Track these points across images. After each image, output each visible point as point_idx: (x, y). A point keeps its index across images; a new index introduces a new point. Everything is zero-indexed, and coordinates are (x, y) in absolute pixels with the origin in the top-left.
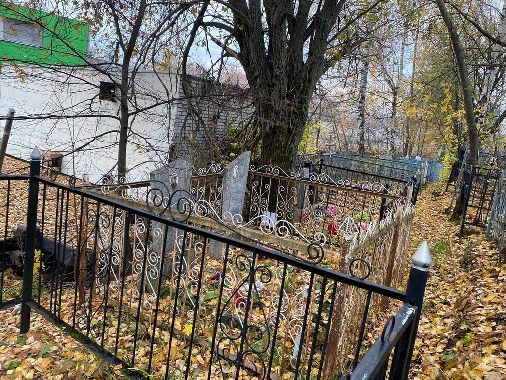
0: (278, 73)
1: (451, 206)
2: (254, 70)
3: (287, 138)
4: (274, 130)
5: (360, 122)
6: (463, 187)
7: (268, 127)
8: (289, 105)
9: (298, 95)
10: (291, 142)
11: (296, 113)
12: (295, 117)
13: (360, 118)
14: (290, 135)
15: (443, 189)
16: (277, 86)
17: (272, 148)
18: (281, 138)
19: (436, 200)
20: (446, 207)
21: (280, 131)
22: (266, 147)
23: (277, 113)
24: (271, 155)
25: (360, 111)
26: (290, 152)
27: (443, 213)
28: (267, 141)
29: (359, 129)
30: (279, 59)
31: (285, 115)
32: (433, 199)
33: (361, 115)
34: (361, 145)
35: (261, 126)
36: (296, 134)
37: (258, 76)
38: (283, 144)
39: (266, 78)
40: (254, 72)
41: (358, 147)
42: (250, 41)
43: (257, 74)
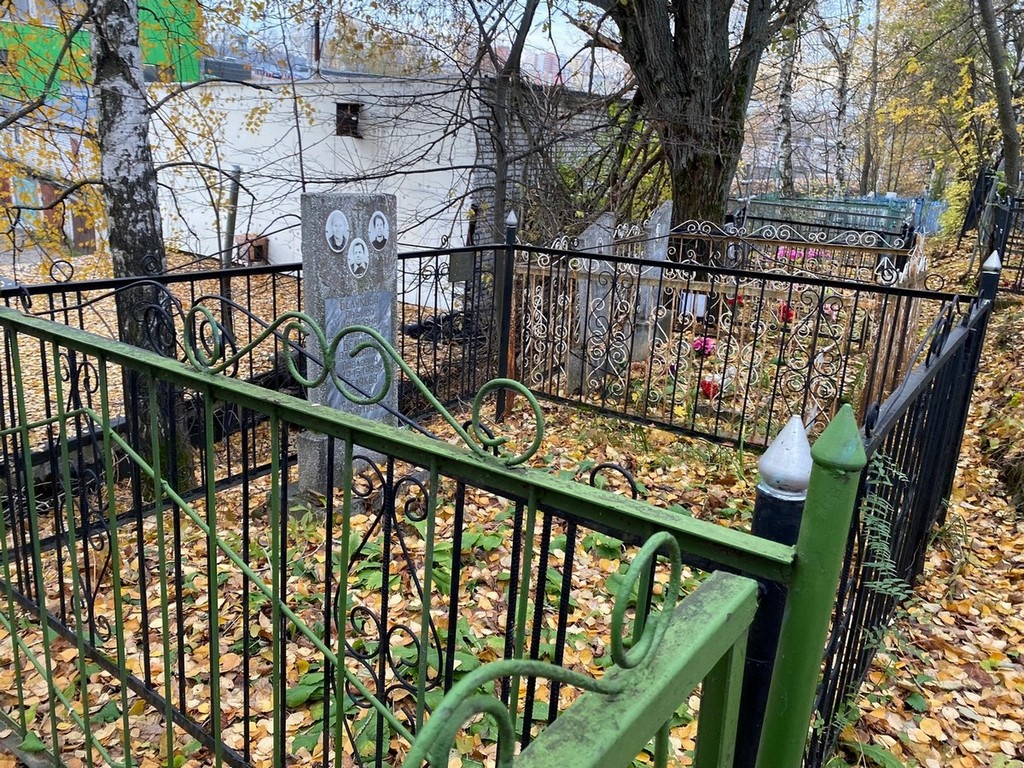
0: (699, 74)
1: (970, 270)
2: (656, 70)
3: (716, 176)
4: (695, 164)
5: (783, 134)
6: (992, 235)
7: (684, 161)
8: (714, 122)
9: (728, 104)
10: (722, 182)
11: (727, 135)
12: (725, 140)
13: (784, 126)
14: (720, 170)
15: (953, 245)
16: (698, 95)
17: (691, 193)
18: (706, 176)
19: (939, 265)
20: (961, 274)
21: (704, 166)
22: (681, 193)
23: (698, 137)
24: (690, 204)
25: (782, 113)
26: (720, 199)
27: (957, 284)
28: (683, 183)
29: (782, 147)
30: (701, 51)
31: (710, 139)
32: (935, 264)
33: (785, 121)
34: (786, 178)
35: (671, 160)
36: (728, 168)
37: (662, 80)
38: (710, 185)
39: (676, 81)
40: (656, 73)
41: (782, 182)
42: (647, 24)
43: (660, 76)
